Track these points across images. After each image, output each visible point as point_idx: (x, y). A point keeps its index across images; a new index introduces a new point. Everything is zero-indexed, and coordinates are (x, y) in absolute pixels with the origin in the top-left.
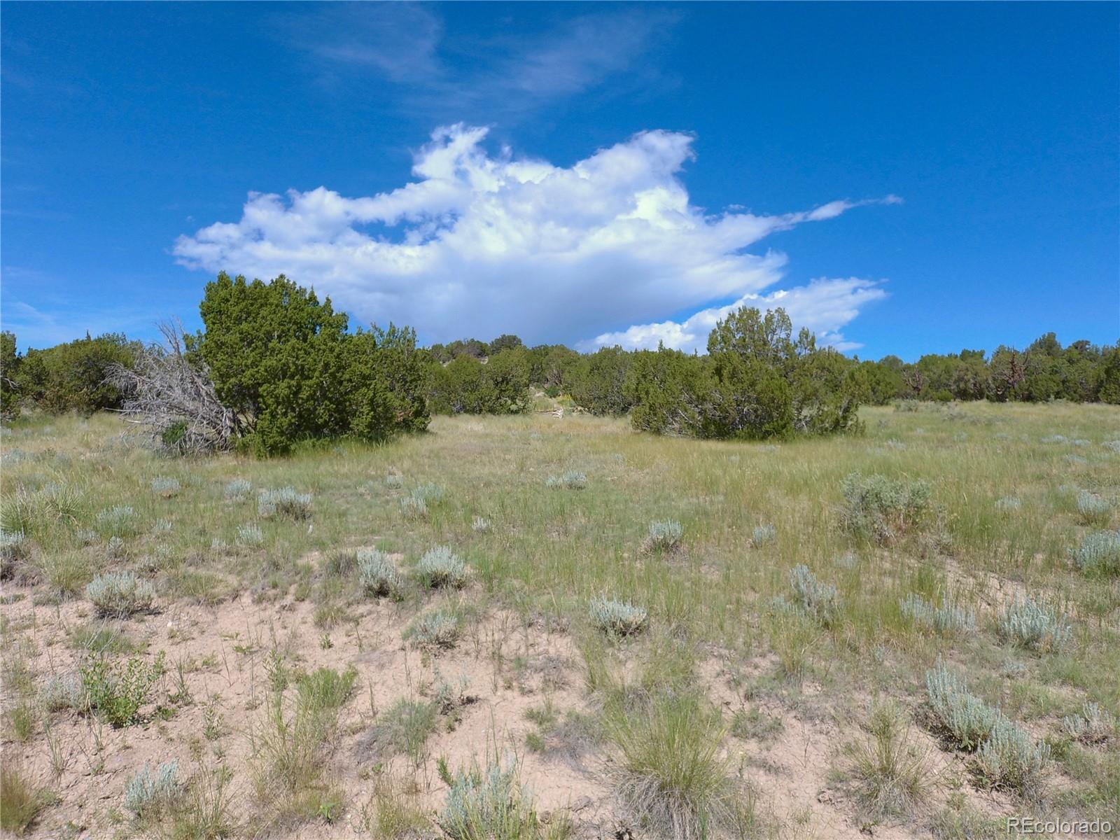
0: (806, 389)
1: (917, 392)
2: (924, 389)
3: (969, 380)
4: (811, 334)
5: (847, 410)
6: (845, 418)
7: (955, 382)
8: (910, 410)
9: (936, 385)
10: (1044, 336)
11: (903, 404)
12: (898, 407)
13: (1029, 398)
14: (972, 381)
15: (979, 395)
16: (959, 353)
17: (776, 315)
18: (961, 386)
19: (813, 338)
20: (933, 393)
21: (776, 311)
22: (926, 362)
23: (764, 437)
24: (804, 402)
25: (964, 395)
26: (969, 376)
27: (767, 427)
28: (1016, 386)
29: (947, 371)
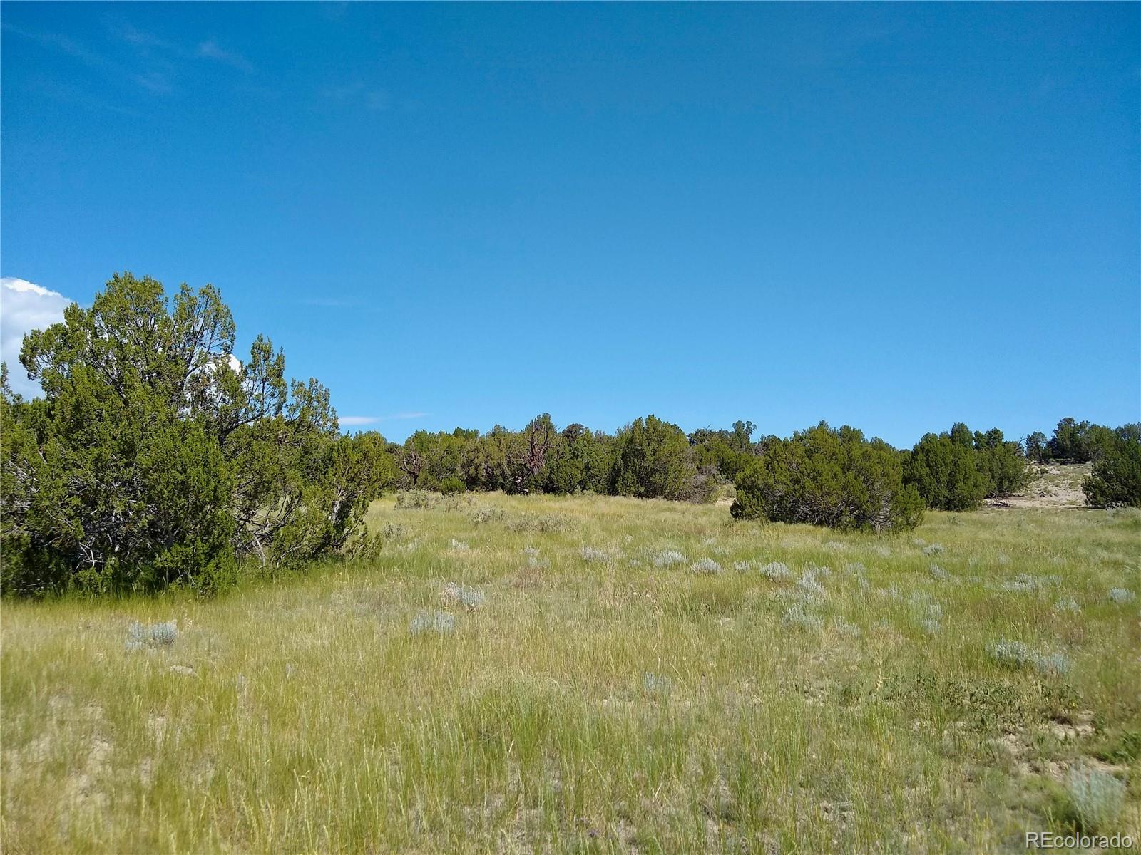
0: (264, 468)
1: (413, 479)
2: (422, 475)
3: (481, 465)
4: (276, 351)
5: (343, 514)
6: (340, 527)
7: (463, 467)
8: (418, 505)
9: (436, 470)
10: (539, 417)
11: (408, 496)
12: (401, 500)
13: (550, 488)
14: (484, 465)
15: (491, 484)
16: (452, 433)
17: (201, 301)
18: (470, 472)
19: (281, 360)
20: (432, 481)
21: (203, 293)
22: (421, 440)
23: (157, 583)
24: (257, 494)
25: (472, 483)
26: (481, 459)
27: (164, 559)
28: (536, 472)
29: (449, 451)
